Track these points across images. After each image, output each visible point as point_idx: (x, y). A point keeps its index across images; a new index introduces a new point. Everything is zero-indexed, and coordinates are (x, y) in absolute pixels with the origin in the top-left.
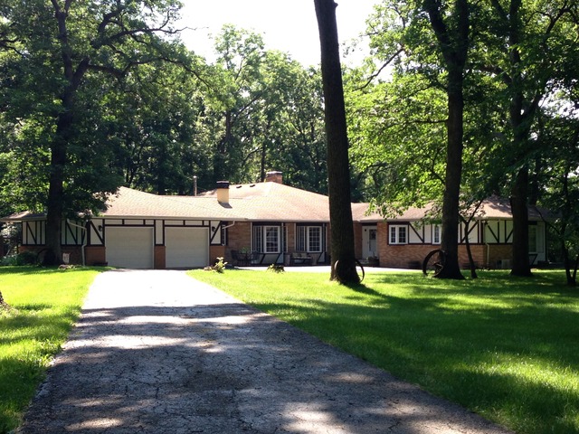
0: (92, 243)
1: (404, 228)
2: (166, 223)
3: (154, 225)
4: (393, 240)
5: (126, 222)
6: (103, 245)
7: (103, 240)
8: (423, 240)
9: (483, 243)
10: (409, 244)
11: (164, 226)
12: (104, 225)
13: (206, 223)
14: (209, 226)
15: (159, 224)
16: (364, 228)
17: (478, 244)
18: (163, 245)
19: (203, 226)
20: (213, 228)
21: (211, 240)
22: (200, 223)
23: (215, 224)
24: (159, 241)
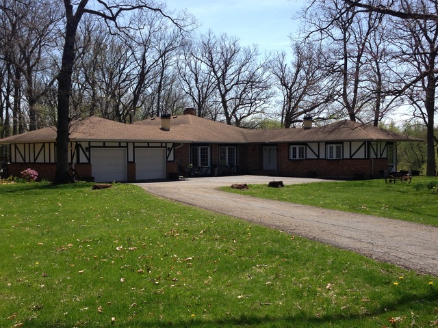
0: (81, 162)
1: (303, 148)
2: (135, 145)
3: (127, 147)
4: (294, 156)
5: (107, 144)
6: (89, 163)
7: (89, 159)
8: (318, 156)
9: (369, 158)
10: (306, 159)
11: (134, 147)
12: (90, 147)
13: (164, 145)
14: (166, 147)
15: (131, 146)
16: (264, 147)
17: (365, 159)
18: (134, 162)
19: (162, 147)
20: (169, 148)
21: (167, 158)
22: (160, 145)
23: (170, 146)
24: (131, 159)
